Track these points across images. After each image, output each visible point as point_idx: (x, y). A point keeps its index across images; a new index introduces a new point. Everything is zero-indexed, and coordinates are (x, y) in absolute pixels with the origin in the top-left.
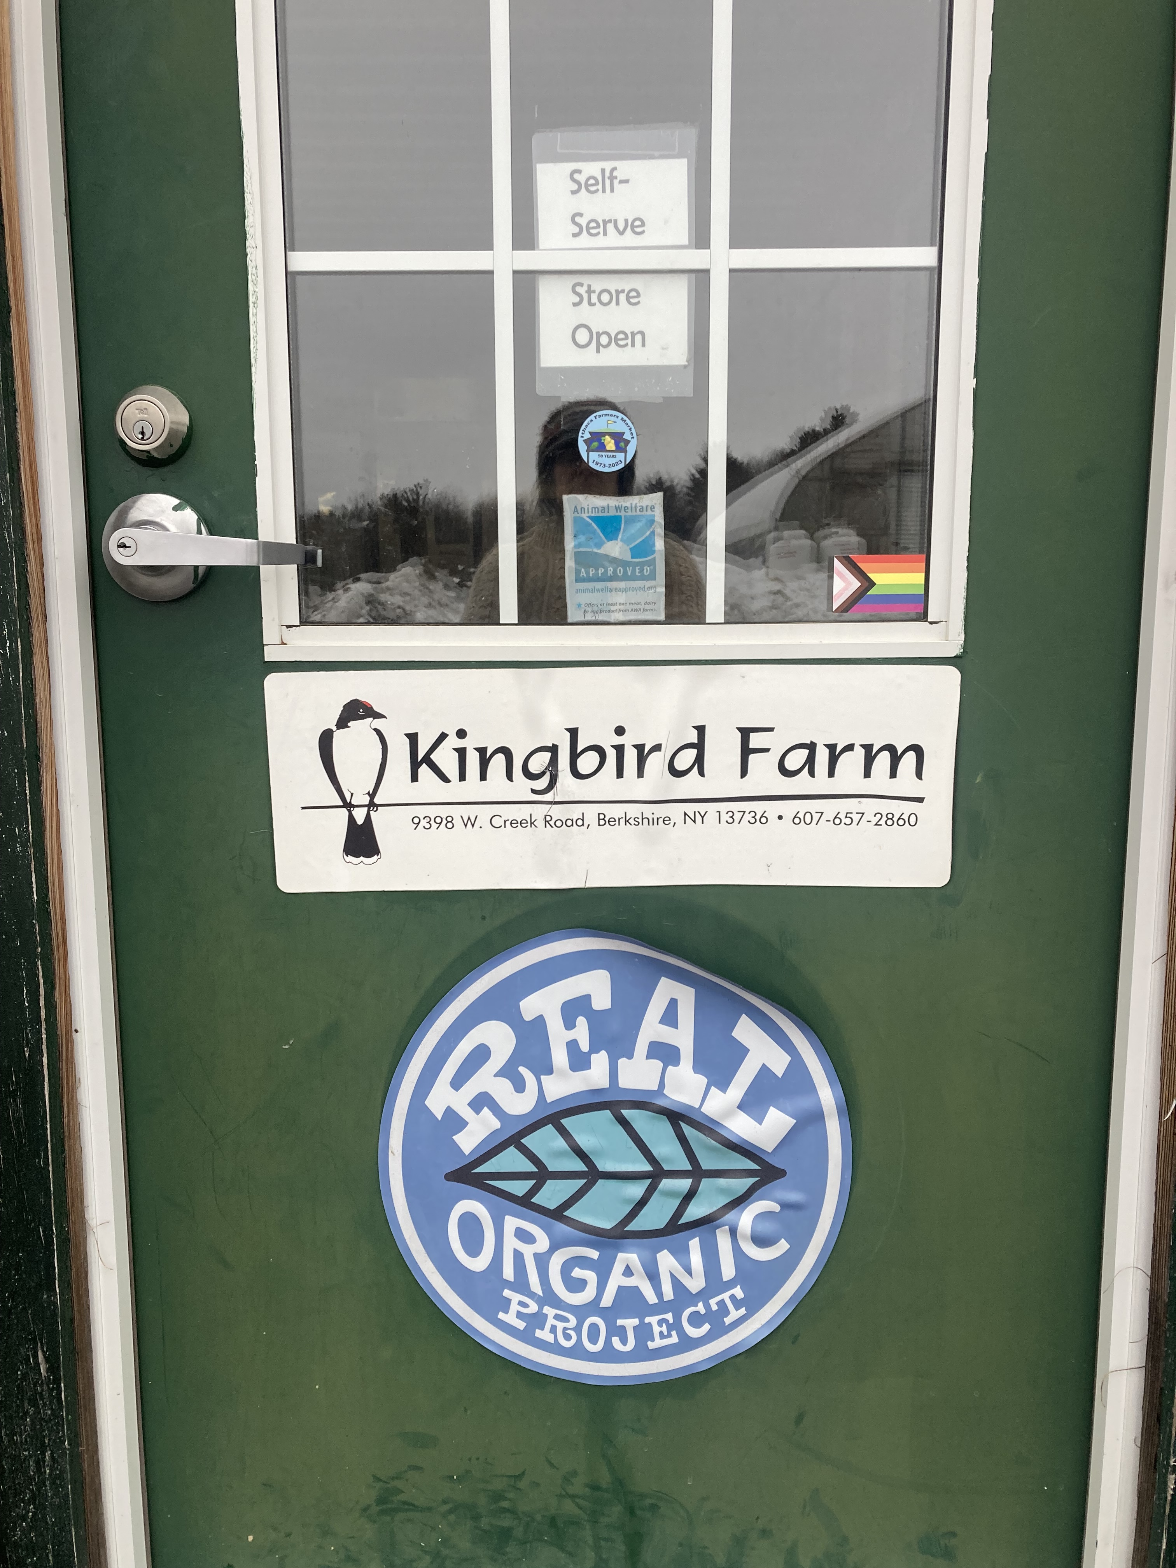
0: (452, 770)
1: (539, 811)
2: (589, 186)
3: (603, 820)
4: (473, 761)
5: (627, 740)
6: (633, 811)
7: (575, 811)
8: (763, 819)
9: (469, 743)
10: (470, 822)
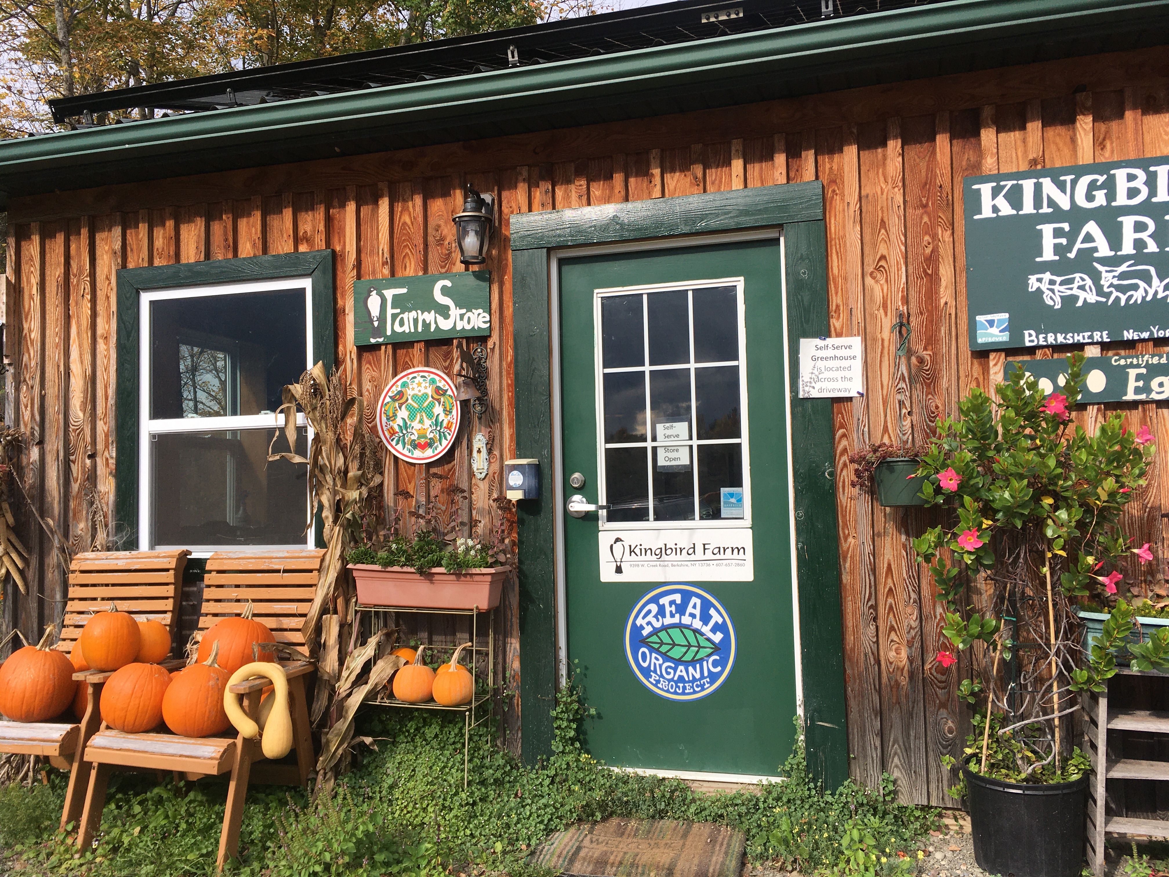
0: (639, 554)
1: (658, 563)
2: (667, 428)
3: (672, 565)
4: (643, 551)
5: (678, 547)
6: (680, 563)
7: (666, 563)
8: (709, 565)
10: (643, 566)
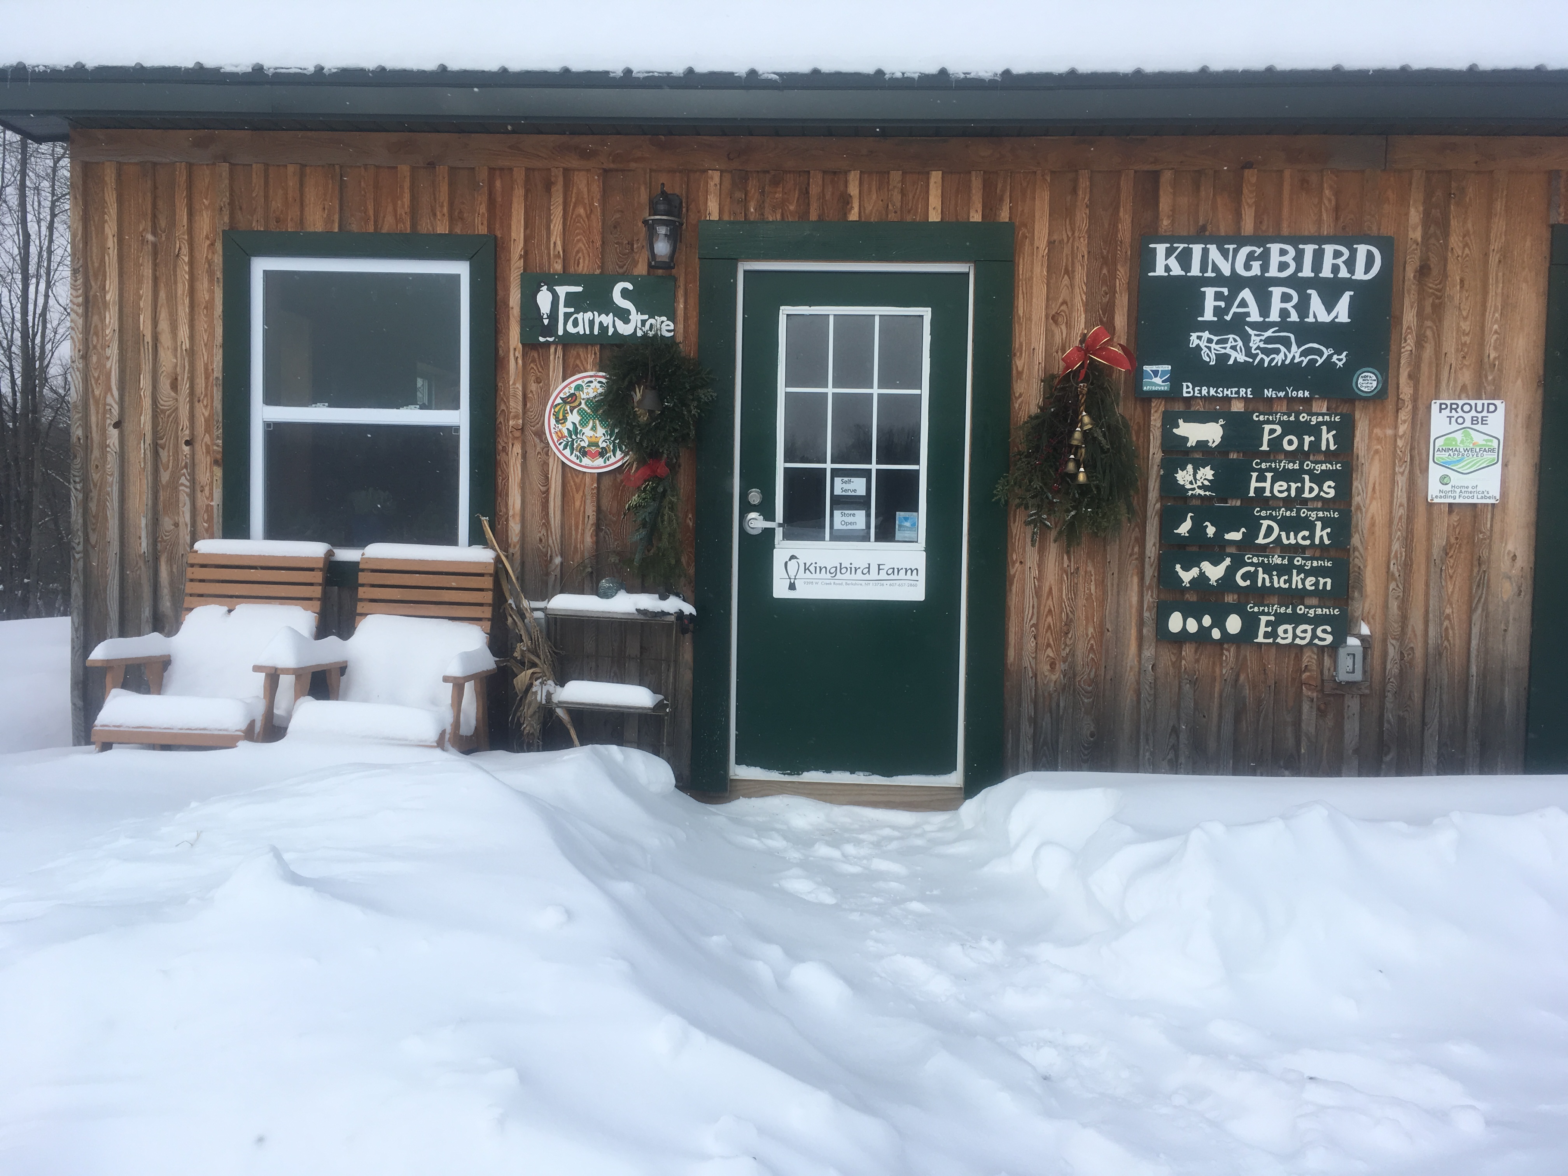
0: (813, 571)
1: (832, 581)
2: (845, 482)
3: (846, 584)
4: (818, 569)
5: (853, 566)
6: (854, 582)
7: (840, 582)
9: (817, 566)
